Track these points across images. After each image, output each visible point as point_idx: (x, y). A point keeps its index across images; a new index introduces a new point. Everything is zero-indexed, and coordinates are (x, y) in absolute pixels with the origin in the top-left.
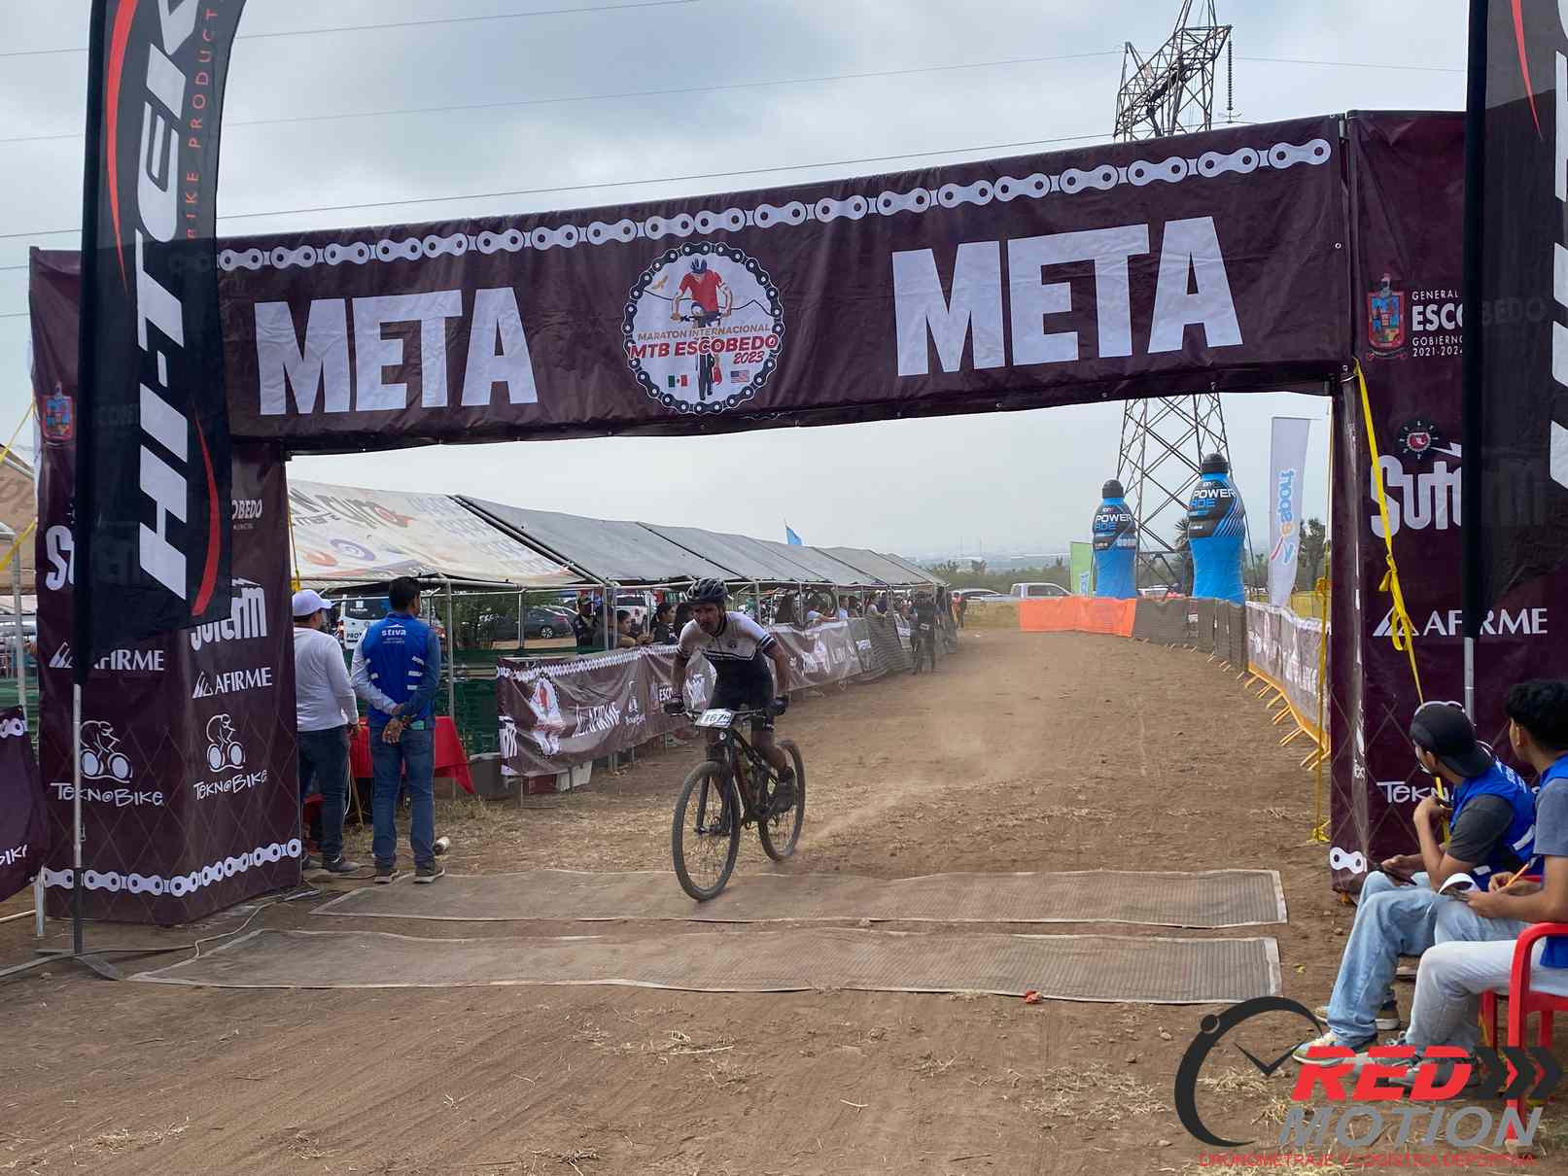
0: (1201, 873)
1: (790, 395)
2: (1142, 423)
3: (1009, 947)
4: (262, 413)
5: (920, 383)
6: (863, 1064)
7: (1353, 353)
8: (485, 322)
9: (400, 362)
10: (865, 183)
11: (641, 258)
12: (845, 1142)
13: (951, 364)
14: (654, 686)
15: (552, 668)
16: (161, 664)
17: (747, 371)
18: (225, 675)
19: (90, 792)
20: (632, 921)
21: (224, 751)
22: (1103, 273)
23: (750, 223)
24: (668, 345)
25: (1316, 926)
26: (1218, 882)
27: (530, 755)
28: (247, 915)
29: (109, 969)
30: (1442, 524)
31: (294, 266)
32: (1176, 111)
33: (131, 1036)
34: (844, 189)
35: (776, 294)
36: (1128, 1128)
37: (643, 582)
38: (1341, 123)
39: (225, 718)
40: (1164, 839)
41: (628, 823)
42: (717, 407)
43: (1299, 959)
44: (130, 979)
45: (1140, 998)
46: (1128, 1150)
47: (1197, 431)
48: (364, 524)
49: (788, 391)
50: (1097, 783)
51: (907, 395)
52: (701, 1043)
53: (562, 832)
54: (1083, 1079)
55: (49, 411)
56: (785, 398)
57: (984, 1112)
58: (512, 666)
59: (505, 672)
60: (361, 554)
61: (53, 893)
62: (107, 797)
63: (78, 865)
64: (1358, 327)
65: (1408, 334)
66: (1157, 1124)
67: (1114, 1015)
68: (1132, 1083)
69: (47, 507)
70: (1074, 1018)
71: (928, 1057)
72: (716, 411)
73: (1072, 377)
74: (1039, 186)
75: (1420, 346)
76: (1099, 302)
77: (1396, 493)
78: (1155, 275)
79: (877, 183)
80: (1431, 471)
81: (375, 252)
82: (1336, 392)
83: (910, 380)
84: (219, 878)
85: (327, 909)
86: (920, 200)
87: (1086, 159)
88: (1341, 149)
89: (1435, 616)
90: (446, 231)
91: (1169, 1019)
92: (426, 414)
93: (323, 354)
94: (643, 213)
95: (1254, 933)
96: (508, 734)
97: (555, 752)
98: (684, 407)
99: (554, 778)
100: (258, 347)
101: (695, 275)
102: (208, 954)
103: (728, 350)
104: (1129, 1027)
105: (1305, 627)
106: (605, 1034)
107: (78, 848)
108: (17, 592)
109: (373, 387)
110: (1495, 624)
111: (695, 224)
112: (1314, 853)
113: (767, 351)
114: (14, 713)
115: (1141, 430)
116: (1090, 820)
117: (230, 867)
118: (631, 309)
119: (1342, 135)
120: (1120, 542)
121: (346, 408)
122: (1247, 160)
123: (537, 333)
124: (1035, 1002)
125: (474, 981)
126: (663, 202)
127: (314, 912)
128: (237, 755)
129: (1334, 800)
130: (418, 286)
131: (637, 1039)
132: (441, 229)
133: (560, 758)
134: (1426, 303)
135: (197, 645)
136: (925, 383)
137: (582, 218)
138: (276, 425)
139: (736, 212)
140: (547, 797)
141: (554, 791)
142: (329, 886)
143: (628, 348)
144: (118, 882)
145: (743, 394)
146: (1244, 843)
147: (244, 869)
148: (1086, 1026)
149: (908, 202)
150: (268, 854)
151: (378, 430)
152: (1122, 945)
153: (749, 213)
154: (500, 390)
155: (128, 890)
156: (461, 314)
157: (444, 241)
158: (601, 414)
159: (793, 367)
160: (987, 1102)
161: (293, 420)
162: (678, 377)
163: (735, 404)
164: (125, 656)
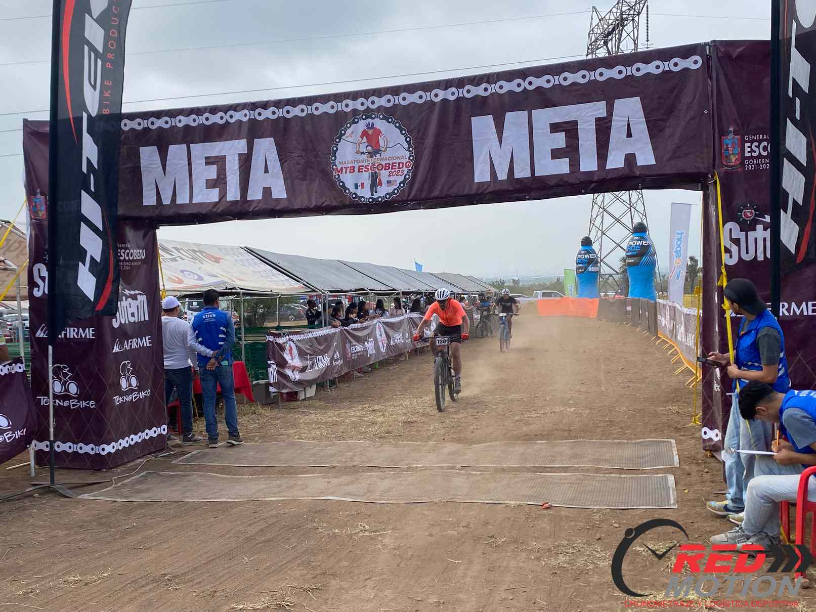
0: (634, 441)
1: (418, 193)
2: (602, 207)
3: (534, 479)
4: (144, 204)
5: (486, 186)
6: (458, 540)
7: (714, 168)
8: (259, 156)
9: (216, 177)
10: (457, 81)
11: (339, 122)
12: (450, 580)
13: (502, 176)
14: (348, 345)
15: (295, 336)
16: (93, 335)
17: (395, 181)
19: (57, 401)
20: (337, 466)
21: (128, 380)
22: (582, 127)
23: (397, 102)
24: (354, 167)
25: (695, 468)
26: (643, 446)
27: (285, 382)
28: (139, 465)
29: (68, 493)
30: (761, 258)
31: (160, 128)
32: (619, 42)
33: (81, 527)
34: (446, 84)
35: (410, 139)
36: (597, 573)
37: (342, 291)
38: (707, 47)
39: (128, 363)
40: (615, 423)
41: (335, 416)
42: (380, 199)
43: (685, 485)
44: (79, 497)
45: (603, 505)
47: (631, 210)
48: (197, 261)
49: (417, 191)
50: (579, 394)
51: (480, 192)
52: (374, 529)
53: (301, 421)
54: (573, 548)
55: (34, 204)
56: (415, 195)
57: (521, 565)
58: (274, 335)
59: (270, 338)
60: (196, 277)
61: (39, 454)
62: (66, 404)
63: (52, 439)
64: (717, 155)
67: (590, 515)
68: (599, 550)
69: (33, 254)
70: (568, 516)
71: (492, 537)
72: (379, 201)
73: (566, 182)
74: (548, 81)
76: (580, 142)
77: (737, 242)
78: (609, 128)
79: (463, 81)
80: (755, 230)
81: (201, 120)
82: (705, 189)
83: (481, 184)
84: (127, 445)
85: (180, 461)
86: (486, 90)
87: (573, 67)
88: (707, 60)
90: (238, 108)
91: (618, 517)
92: (229, 204)
93: (176, 174)
94: (341, 98)
96: (273, 370)
97: (297, 380)
98: (362, 199)
99: (296, 393)
100: (143, 169)
101: (368, 130)
102: (119, 484)
103: (385, 169)
104: (597, 521)
105: (688, 313)
106: (325, 525)
107: (52, 430)
108: (18, 299)
109: (202, 191)
110: (788, 310)
111: (368, 103)
112: (693, 430)
113: (406, 170)
114: (18, 360)
115: (601, 210)
117: (132, 440)
118: (335, 149)
119: (708, 53)
120: (591, 269)
121: (188, 202)
122: (658, 67)
123: (286, 161)
124: (548, 508)
125: (257, 498)
126: (351, 92)
127: (173, 463)
128: (134, 382)
129: (703, 403)
130: (224, 137)
131: (341, 527)
132: (235, 108)
133: (299, 383)
135: (116, 325)
136: (489, 186)
137: (309, 101)
138: (151, 211)
139: (389, 97)
140: (293, 403)
141: (296, 400)
142: (181, 449)
143: (333, 169)
144: (72, 448)
145: (393, 193)
146: (656, 425)
147: (140, 441)
148: (575, 521)
149: (479, 91)
150: (151, 433)
151: (204, 212)
152: (593, 479)
153: (396, 98)
154: (267, 191)
155: (77, 452)
156: (246, 152)
157: (237, 114)
158: (319, 204)
159: (419, 178)
160: (523, 560)
161: (160, 208)
162: (359, 184)
163: (390, 197)
164: (74, 330)
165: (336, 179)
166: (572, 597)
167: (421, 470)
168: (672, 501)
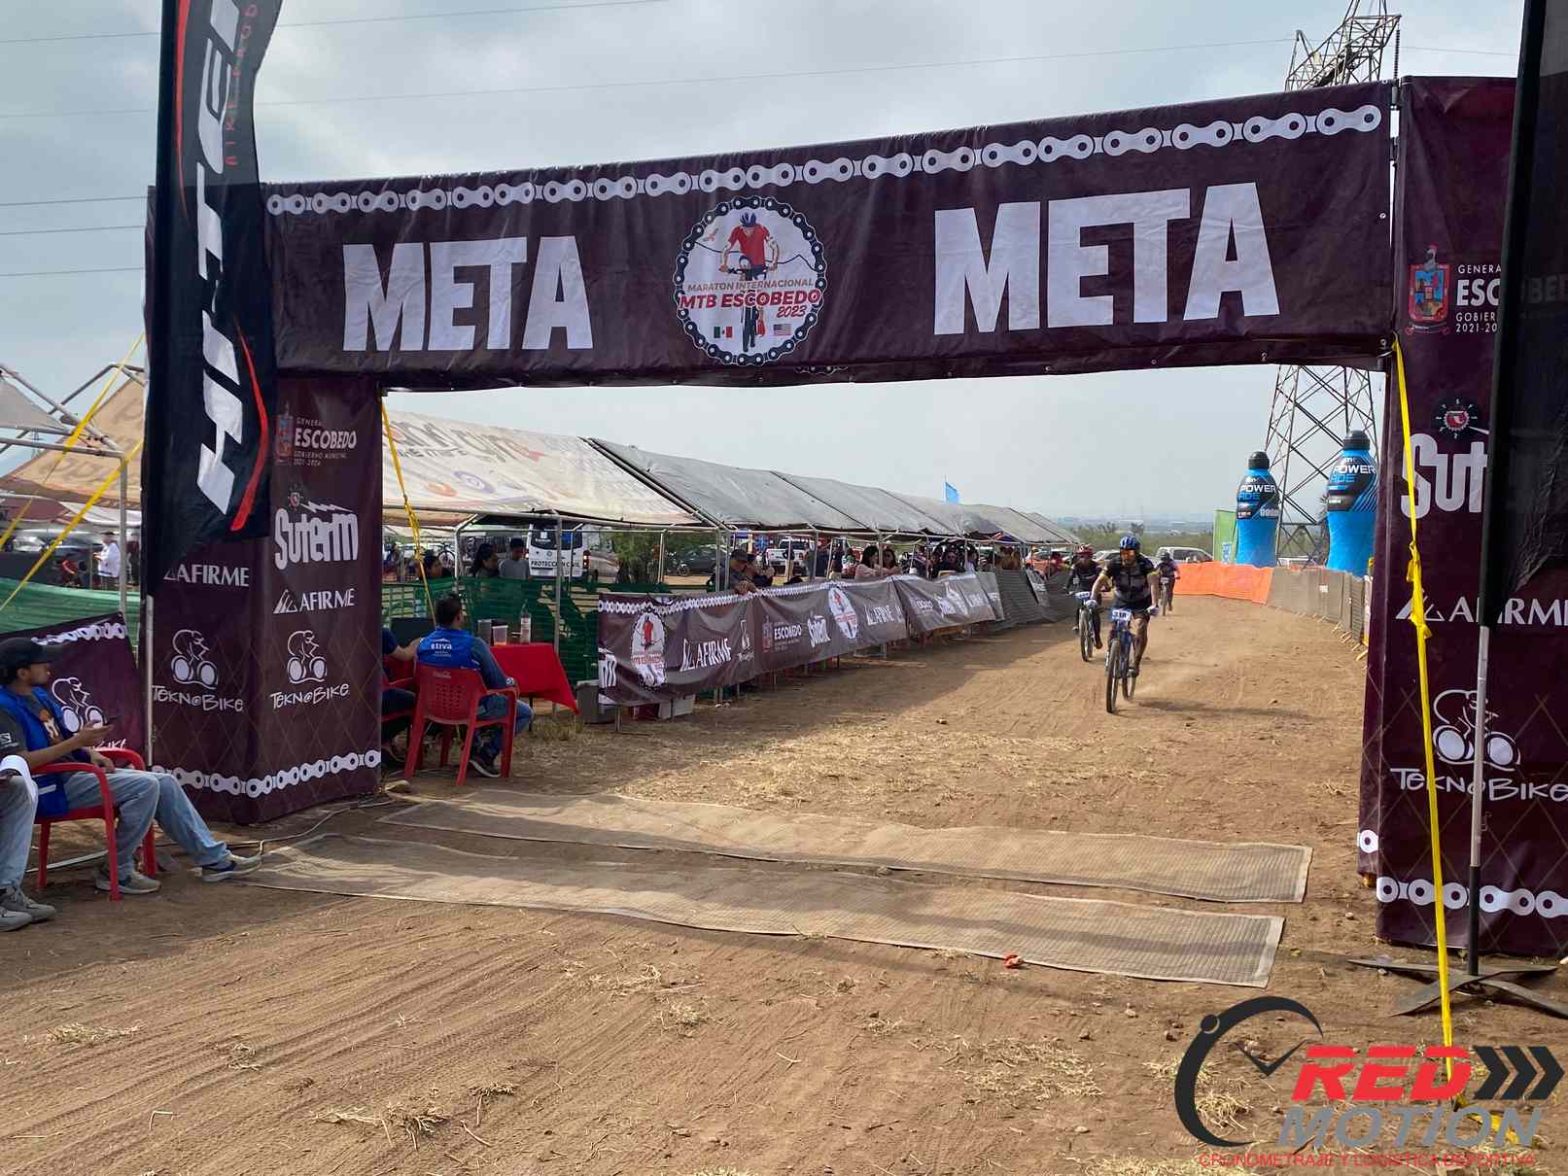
0: (1234, 845)
1: (829, 350)
2: (1292, 398)
3: (1013, 906)
4: (345, 349)
5: (954, 344)
6: (815, 1017)
7: (1392, 327)
8: (547, 269)
9: (470, 305)
10: (911, 142)
11: (692, 212)
12: (761, 1099)
13: (987, 324)
16: (246, 581)
17: (789, 326)
18: (312, 594)
19: (181, 695)
21: (306, 664)
22: (1142, 236)
23: (799, 178)
24: (715, 297)
25: (1330, 908)
26: (1247, 855)
27: (631, 686)
28: (317, 821)
30: (1475, 506)
31: (379, 211)
34: (890, 147)
35: (821, 249)
36: (1052, 1109)
38: (1394, 89)
39: (308, 635)
40: (1211, 807)
42: (758, 359)
43: (1300, 941)
45: (1123, 969)
46: (1042, 1135)
47: (1346, 408)
48: (495, 458)
49: (828, 346)
50: (1169, 746)
51: (945, 351)
52: (670, 979)
54: (1027, 1052)
56: (824, 353)
59: (608, 606)
62: (196, 701)
65: (1452, 309)
66: (1085, 1108)
67: (1088, 986)
68: (1075, 1060)
70: (1045, 986)
71: (875, 1016)
72: (756, 363)
73: (1109, 341)
74: (1082, 147)
75: (1464, 321)
76: (1137, 266)
77: (1429, 473)
78: (1194, 241)
79: (923, 141)
80: (1468, 451)
81: (451, 198)
83: (946, 338)
84: (295, 782)
85: (391, 819)
86: (965, 159)
87: (1130, 122)
89: (1462, 602)
90: (517, 179)
92: (491, 356)
93: (403, 295)
94: (698, 167)
95: (1263, 910)
96: (607, 666)
97: (658, 684)
98: (727, 358)
99: (658, 705)
100: (347, 286)
101: (744, 229)
103: (772, 303)
104: (1097, 1000)
107: (150, 746)
108: (123, 506)
109: (444, 329)
110: (1525, 614)
111: (747, 178)
113: (809, 306)
114: (115, 618)
115: (1291, 405)
116: (1146, 783)
117: (305, 772)
118: (682, 261)
119: (1393, 100)
120: (1263, 512)
121: (421, 349)
122: (1294, 126)
123: (596, 281)
124: (1013, 966)
126: (718, 156)
127: (381, 820)
128: (319, 669)
129: (1366, 782)
130: (490, 234)
132: (513, 178)
133: (665, 690)
134: (1472, 277)
135: (281, 564)
136: (959, 343)
137: (642, 170)
138: (356, 361)
139: (786, 167)
140: (645, 724)
141: (656, 719)
142: (406, 797)
143: (677, 297)
144: (202, 781)
145: (784, 348)
146: (1289, 817)
147: (320, 775)
148: (1054, 996)
149: (952, 161)
150: (345, 763)
152: (1127, 911)
153: (799, 169)
154: (559, 335)
155: (210, 788)
156: (525, 261)
157: (512, 188)
158: (650, 362)
159: (834, 321)
160: (921, 1068)
161: (371, 355)
162: (723, 328)
163: (776, 357)
164: (214, 570)
165: (682, 317)
166: (984, 1156)
167: (812, 870)
168: (1259, 973)
